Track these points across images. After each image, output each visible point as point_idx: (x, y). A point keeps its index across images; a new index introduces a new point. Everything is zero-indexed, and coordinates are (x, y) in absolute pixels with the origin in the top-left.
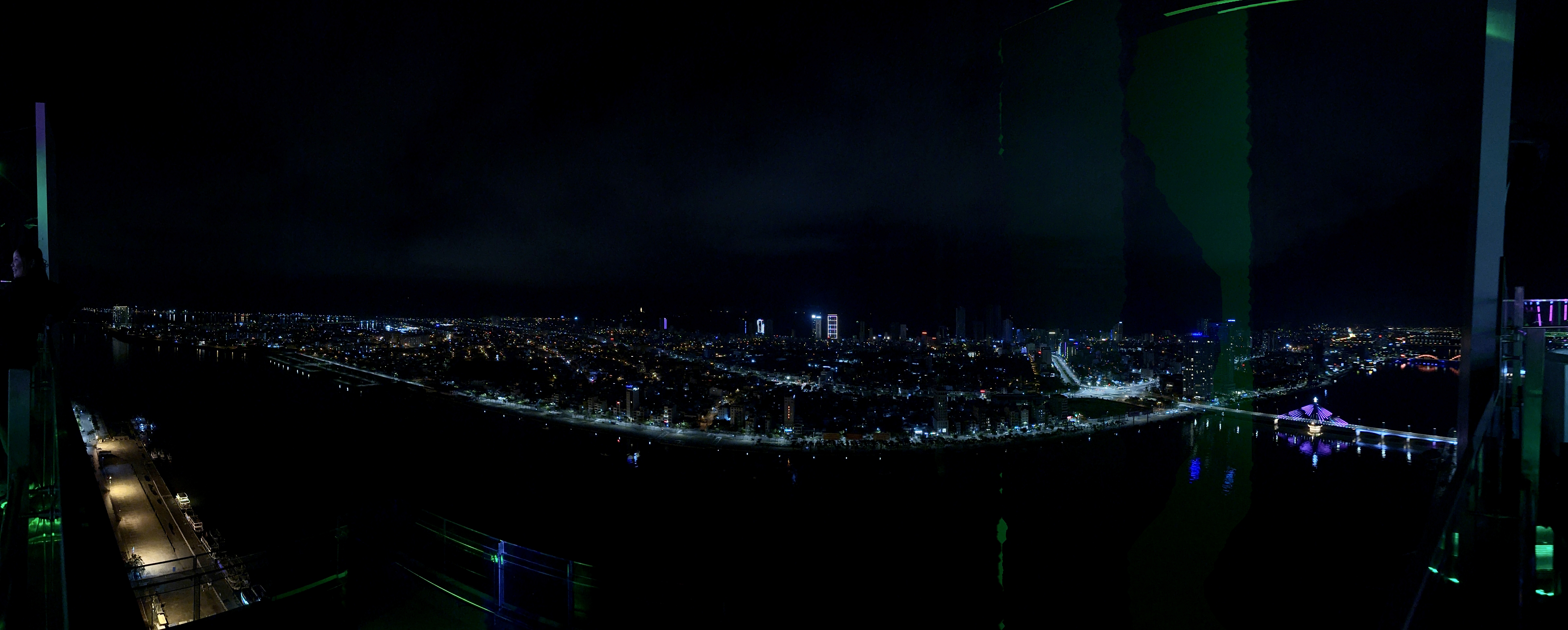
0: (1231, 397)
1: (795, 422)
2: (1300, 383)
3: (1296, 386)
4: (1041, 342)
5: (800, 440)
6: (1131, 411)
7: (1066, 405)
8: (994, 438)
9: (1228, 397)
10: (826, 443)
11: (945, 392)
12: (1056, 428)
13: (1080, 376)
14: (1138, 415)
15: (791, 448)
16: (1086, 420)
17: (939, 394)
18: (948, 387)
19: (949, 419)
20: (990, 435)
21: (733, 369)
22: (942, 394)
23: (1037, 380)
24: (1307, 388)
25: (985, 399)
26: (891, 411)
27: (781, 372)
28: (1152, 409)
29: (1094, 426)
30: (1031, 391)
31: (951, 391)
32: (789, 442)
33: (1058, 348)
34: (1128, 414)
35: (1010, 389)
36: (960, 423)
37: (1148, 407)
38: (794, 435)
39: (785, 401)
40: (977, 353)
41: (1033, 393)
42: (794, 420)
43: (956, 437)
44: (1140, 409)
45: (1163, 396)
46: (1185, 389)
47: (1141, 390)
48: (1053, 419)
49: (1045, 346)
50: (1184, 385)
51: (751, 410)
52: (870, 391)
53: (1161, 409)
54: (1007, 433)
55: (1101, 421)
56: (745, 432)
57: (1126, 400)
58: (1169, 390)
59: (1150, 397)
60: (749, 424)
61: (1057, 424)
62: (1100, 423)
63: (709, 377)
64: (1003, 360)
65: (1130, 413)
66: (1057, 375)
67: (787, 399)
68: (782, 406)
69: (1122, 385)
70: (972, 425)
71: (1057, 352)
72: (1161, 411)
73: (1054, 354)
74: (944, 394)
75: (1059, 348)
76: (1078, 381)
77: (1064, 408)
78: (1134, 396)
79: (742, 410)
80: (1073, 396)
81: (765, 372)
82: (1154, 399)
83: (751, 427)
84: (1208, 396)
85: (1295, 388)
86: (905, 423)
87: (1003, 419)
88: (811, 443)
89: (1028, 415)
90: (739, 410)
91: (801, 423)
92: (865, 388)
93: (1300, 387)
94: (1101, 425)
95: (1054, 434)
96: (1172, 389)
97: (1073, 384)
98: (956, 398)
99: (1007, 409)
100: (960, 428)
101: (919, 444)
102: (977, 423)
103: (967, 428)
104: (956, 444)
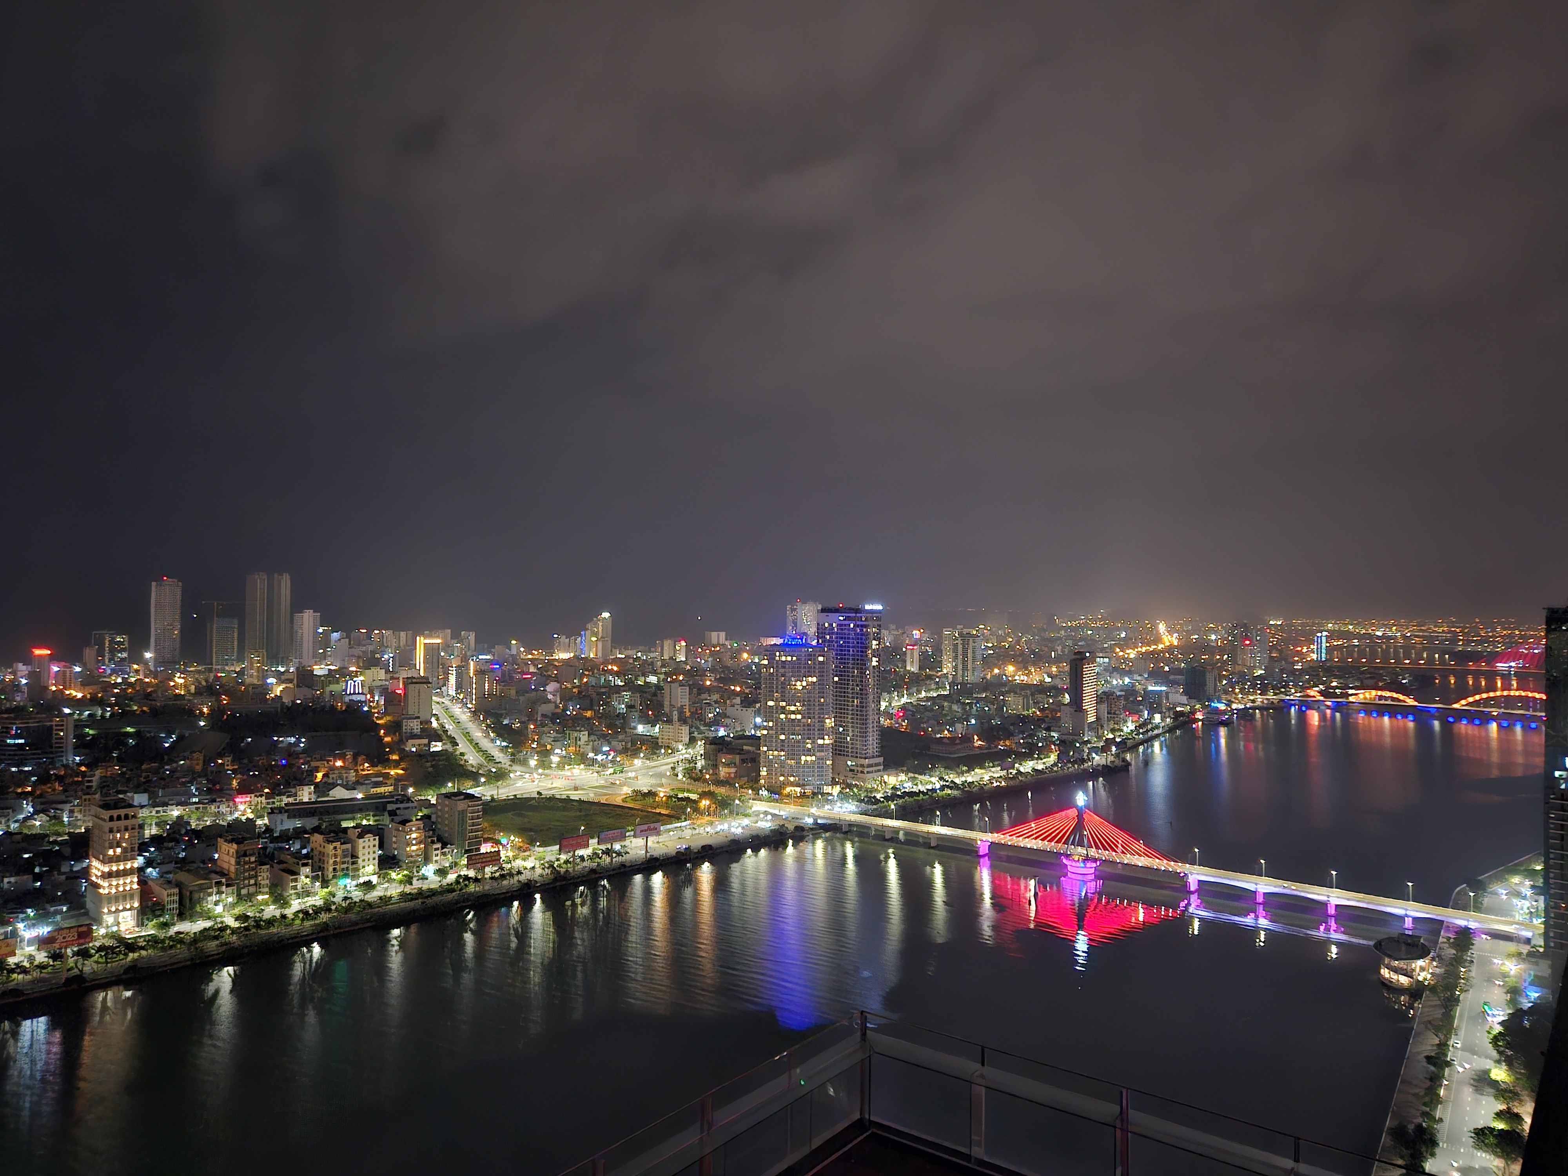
0: (875, 788)
2: (1039, 758)
6: (640, 823)
7: (477, 817)
8: (282, 916)
9: (866, 790)
11: (123, 812)
12: (451, 877)
13: (507, 747)
14: (656, 831)
16: (531, 849)
18: (140, 798)
20: (269, 911)
24: (1056, 772)
25: (251, 821)
28: (687, 816)
29: (551, 863)
30: (382, 790)
34: (635, 830)
35: (321, 789)
37: (679, 814)
41: (389, 794)
43: (163, 927)
44: (658, 817)
46: (764, 772)
48: (445, 854)
50: (763, 760)
53: (709, 818)
54: (318, 900)
55: (567, 851)
57: (625, 799)
58: (726, 774)
61: (454, 865)
62: (564, 857)
65: (639, 828)
66: (447, 747)
69: (615, 762)
72: (710, 822)
76: (503, 758)
77: (472, 823)
78: (644, 790)
80: (491, 794)
84: (819, 788)
87: (305, 865)
89: (376, 849)
93: (1040, 767)
94: (567, 862)
95: (447, 889)
96: (732, 770)
97: (492, 766)
99: (316, 840)
100: (176, 905)
101: (41, 967)
102: (228, 886)
103: (200, 901)
104: (163, 949)
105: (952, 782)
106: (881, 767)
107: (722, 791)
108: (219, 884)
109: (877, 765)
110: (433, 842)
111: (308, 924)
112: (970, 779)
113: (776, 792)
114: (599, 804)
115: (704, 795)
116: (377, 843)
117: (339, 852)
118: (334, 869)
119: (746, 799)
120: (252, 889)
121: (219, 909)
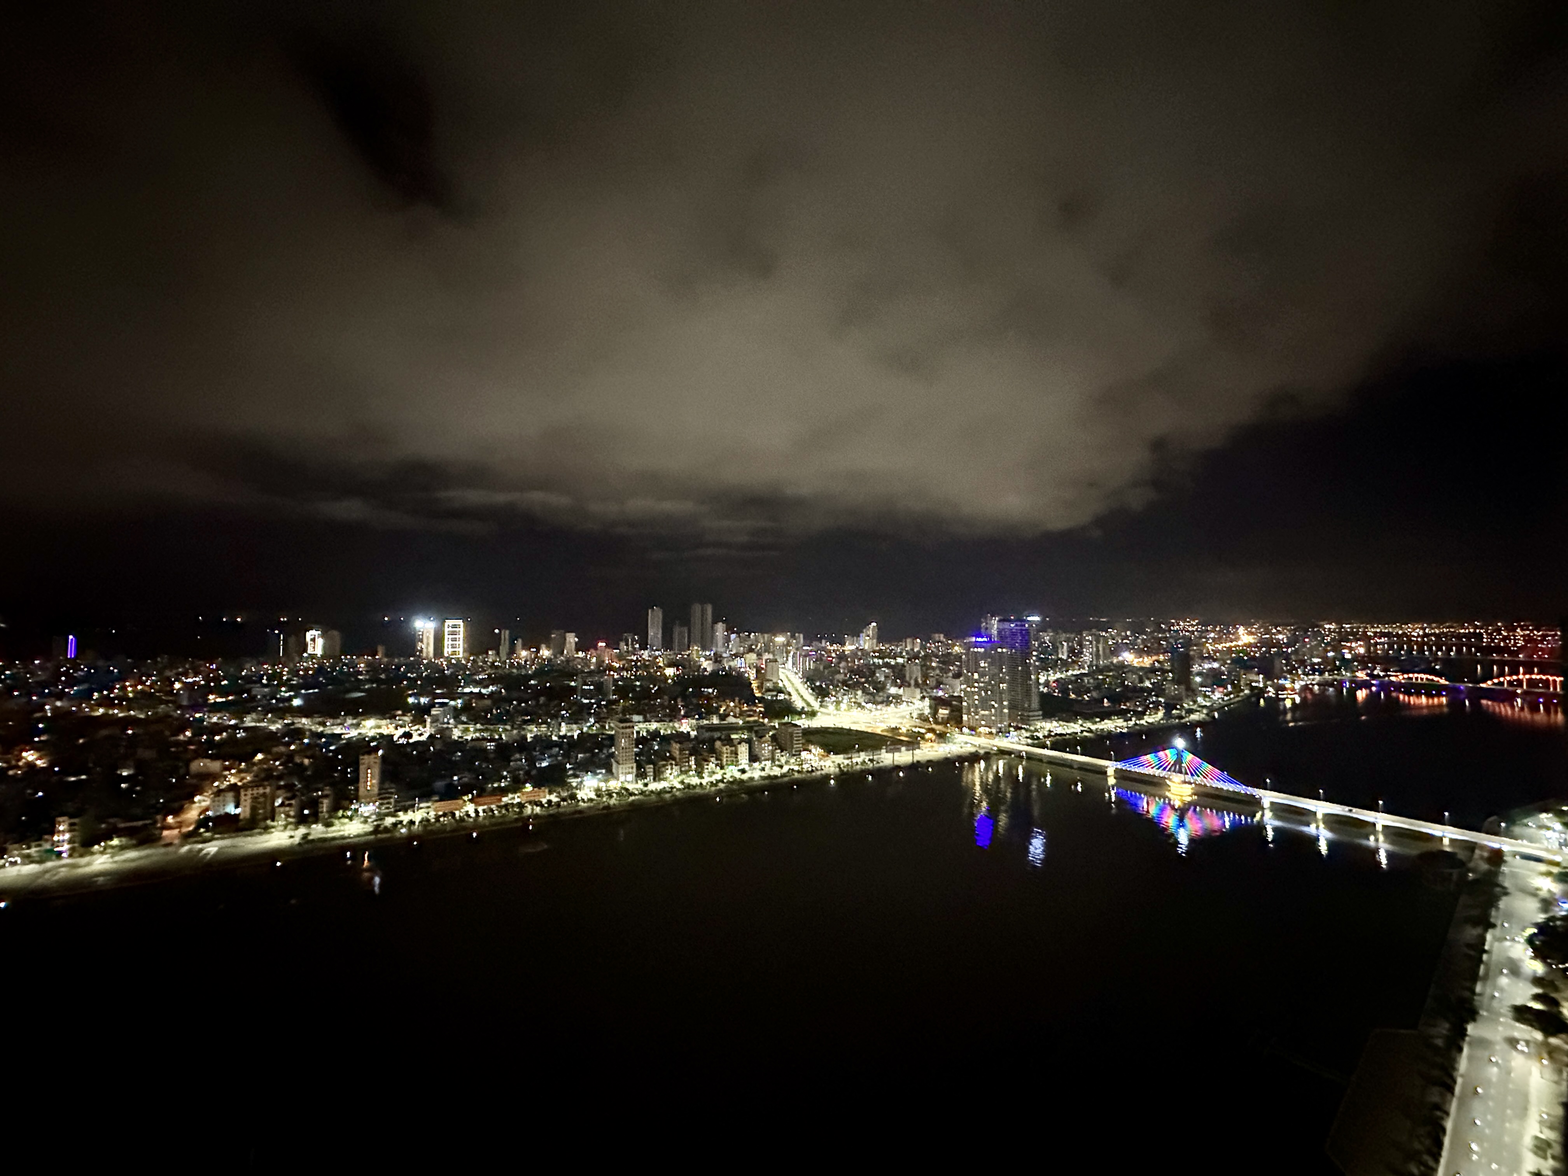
0: (1036, 730)
1: (379, 794)
2: (1150, 715)
3: (1143, 719)
4: (765, 651)
5: (389, 821)
6: (890, 745)
7: (799, 737)
8: (701, 784)
9: (1031, 731)
10: (437, 818)
11: (631, 724)
12: (785, 769)
13: (818, 698)
14: (899, 750)
15: (372, 837)
16: (827, 756)
17: (623, 728)
18: (636, 718)
19: (636, 761)
20: (695, 781)
21: (249, 721)
22: (626, 728)
23: (760, 702)
24: (1163, 724)
25: (689, 733)
26: (549, 757)
27: (356, 715)
28: (919, 743)
29: (839, 765)
30: (752, 719)
31: (639, 722)
32: (368, 828)
33: (787, 660)
34: (886, 749)
35: (723, 717)
36: (652, 766)
37: (914, 741)
38: (378, 814)
39: (361, 762)
40: (678, 670)
41: (755, 721)
42: (380, 789)
43: (646, 785)
44: (901, 742)
45: (934, 726)
46: (965, 717)
47: (903, 717)
48: (782, 756)
49: (771, 656)
50: (964, 711)
51: (289, 787)
52: (515, 732)
53: (931, 744)
54: (718, 777)
55: (848, 758)
56: (273, 827)
57: (882, 731)
58: (942, 718)
59: (916, 727)
60: (284, 813)
61: (787, 762)
62: (847, 762)
63: (190, 741)
64: (714, 679)
65: (889, 748)
66: (787, 697)
67: (366, 759)
68: (356, 771)
69: (876, 709)
70: (669, 767)
71: (786, 665)
72: (932, 747)
73: (782, 668)
74: (629, 727)
75: (790, 659)
76: (816, 705)
77: (797, 740)
78: (893, 726)
79: (268, 790)
80: (808, 725)
81: (320, 719)
82: (923, 731)
83: (288, 816)
84: (1000, 728)
85: (1143, 722)
86: (571, 772)
87: (712, 757)
88: (412, 823)
89: (747, 751)
90: (261, 791)
91: (392, 793)
92: (508, 727)
93: (1151, 720)
94: (848, 765)
95: (783, 776)
96: (946, 716)
97: (809, 709)
98: (648, 731)
99: (718, 744)
100: (652, 774)
101: (591, 800)
102: (676, 765)
103: (663, 772)
104: (646, 796)
105: (1089, 728)
106: (1041, 717)
107: (939, 728)
108: (671, 764)
109: (1039, 716)
110: (776, 749)
111: (713, 789)
112: (1101, 727)
113: (973, 730)
114: (867, 733)
115: (928, 730)
116: (747, 747)
117: (729, 751)
118: (727, 761)
119: (954, 733)
120: (687, 768)
121: (672, 777)
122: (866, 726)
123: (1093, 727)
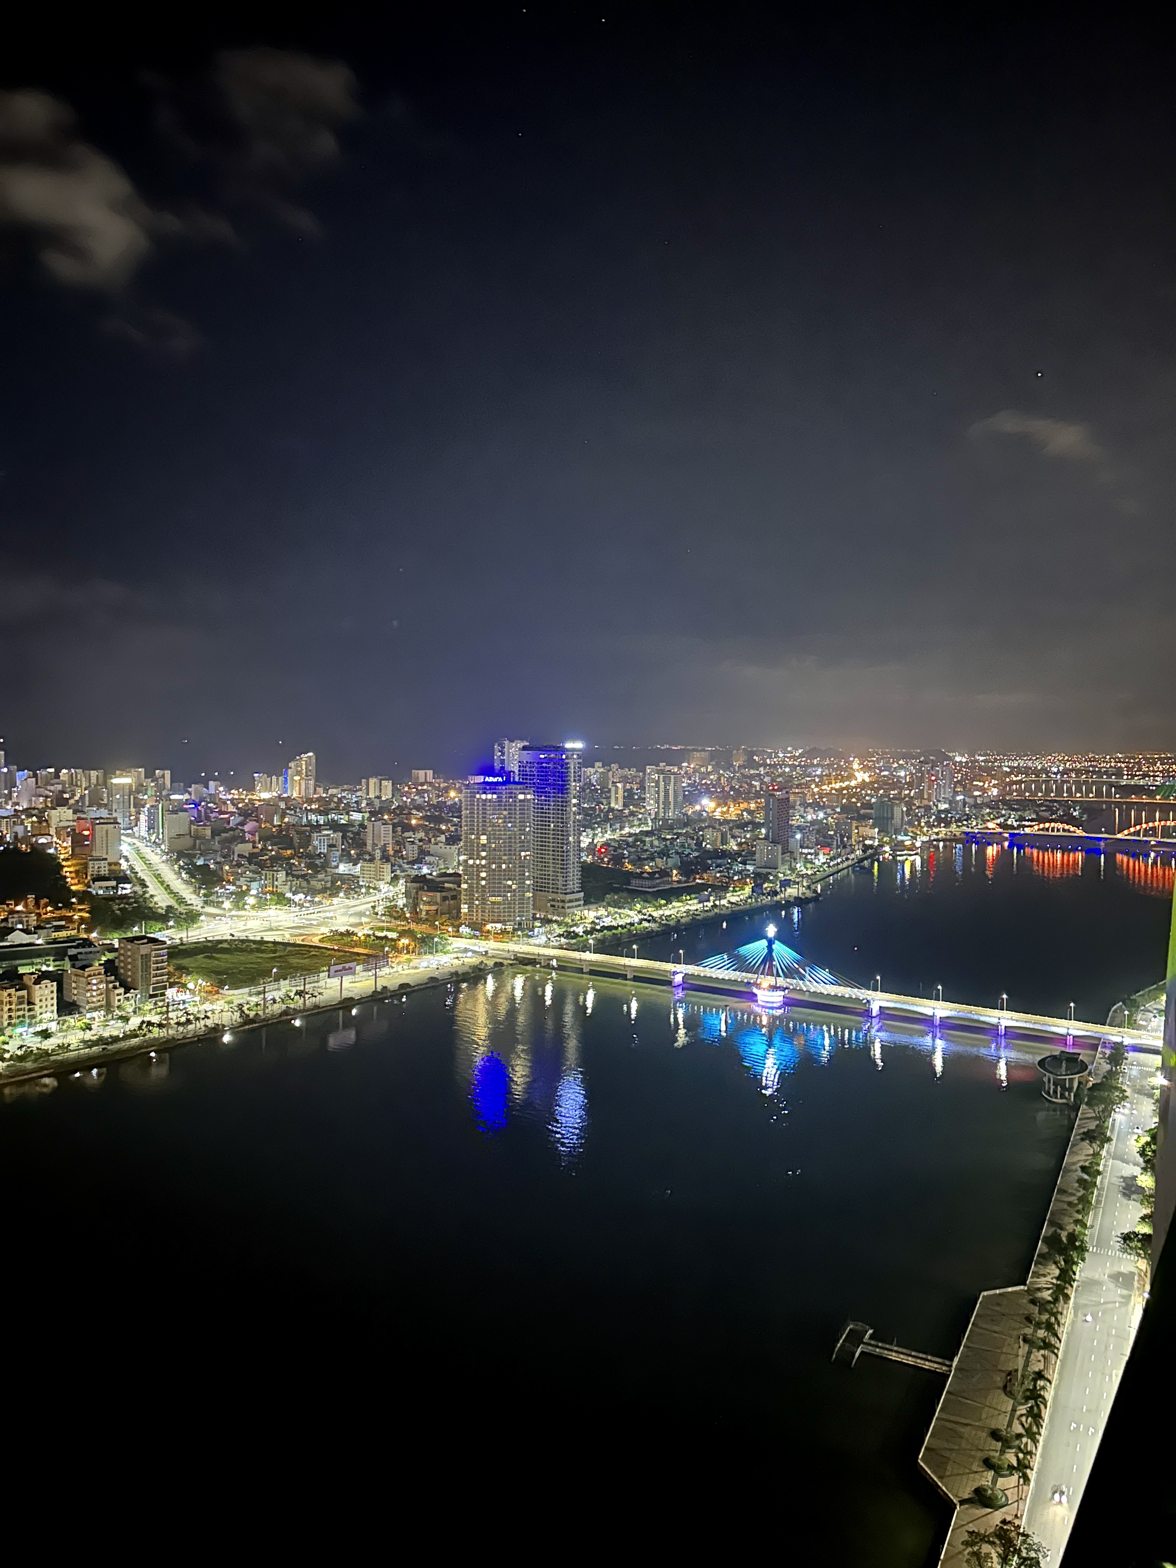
0: (574, 923)
4: (92, 804)
6: (335, 963)
7: (163, 962)
12: (134, 1023)
13: (200, 888)
14: (351, 971)
16: (217, 992)
23: (81, 902)
28: (386, 956)
29: (240, 1006)
30: (63, 934)
33: (137, 819)
34: (329, 971)
37: (377, 953)
41: (69, 940)
44: (356, 957)
45: (413, 926)
46: (464, 908)
47: (361, 914)
48: (127, 999)
49: (104, 813)
50: (463, 897)
53: (407, 956)
55: (259, 993)
57: (321, 940)
58: (427, 911)
59: (382, 929)
61: (137, 1011)
62: (254, 999)
65: (333, 969)
66: (138, 888)
69: (313, 903)
71: (135, 829)
72: (409, 961)
73: (127, 835)
75: (143, 818)
76: (194, 900)
77: (158, 969)
78: (342, 929)
80: (181, 939)
82: (393, 935)
84: (519, 923)
89: (55, 995)
94: (257, 1005)
95: (130, 1035)
96: (433, 908)
97: (182, 909)
105: (650, 915)
106: (582, 902)
107: (420, 929)
109: (578, 900)
110: (115, 988)
112: (667, 913)
113: (478, 929)
114: (294, 945)
115: (402, 934)
116: (55, 989)
117: (14, 999)
118: (10, 1017)
119: (446, 936)
122: (292, 935)
123: (656, 914)
